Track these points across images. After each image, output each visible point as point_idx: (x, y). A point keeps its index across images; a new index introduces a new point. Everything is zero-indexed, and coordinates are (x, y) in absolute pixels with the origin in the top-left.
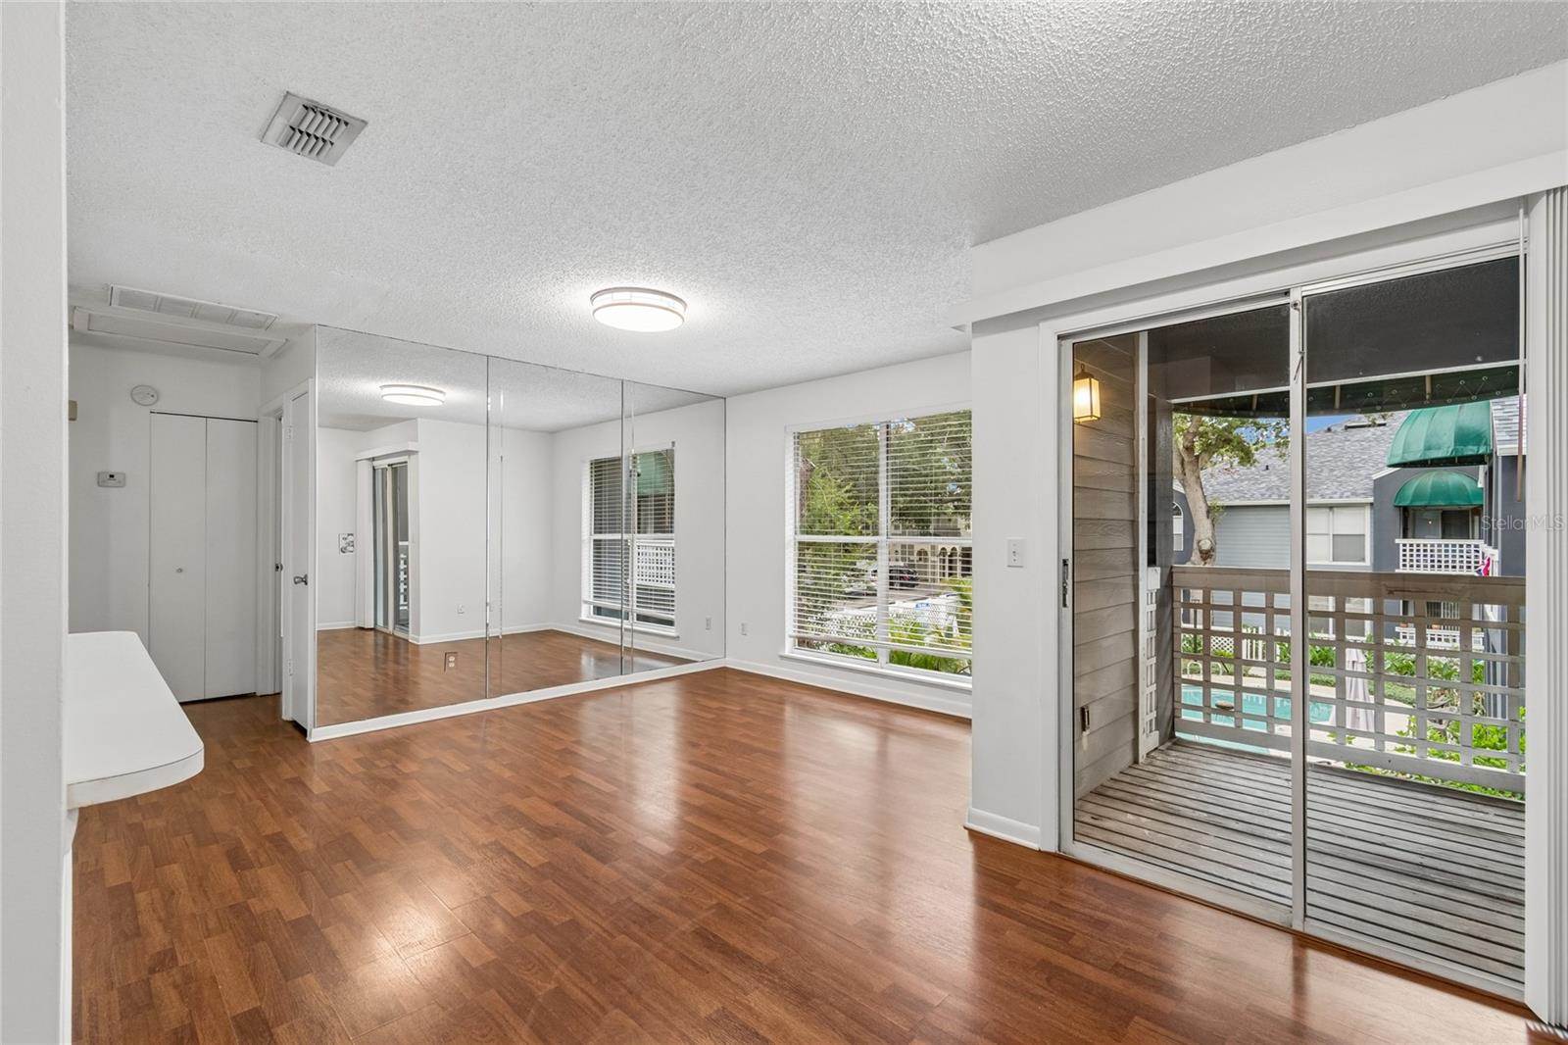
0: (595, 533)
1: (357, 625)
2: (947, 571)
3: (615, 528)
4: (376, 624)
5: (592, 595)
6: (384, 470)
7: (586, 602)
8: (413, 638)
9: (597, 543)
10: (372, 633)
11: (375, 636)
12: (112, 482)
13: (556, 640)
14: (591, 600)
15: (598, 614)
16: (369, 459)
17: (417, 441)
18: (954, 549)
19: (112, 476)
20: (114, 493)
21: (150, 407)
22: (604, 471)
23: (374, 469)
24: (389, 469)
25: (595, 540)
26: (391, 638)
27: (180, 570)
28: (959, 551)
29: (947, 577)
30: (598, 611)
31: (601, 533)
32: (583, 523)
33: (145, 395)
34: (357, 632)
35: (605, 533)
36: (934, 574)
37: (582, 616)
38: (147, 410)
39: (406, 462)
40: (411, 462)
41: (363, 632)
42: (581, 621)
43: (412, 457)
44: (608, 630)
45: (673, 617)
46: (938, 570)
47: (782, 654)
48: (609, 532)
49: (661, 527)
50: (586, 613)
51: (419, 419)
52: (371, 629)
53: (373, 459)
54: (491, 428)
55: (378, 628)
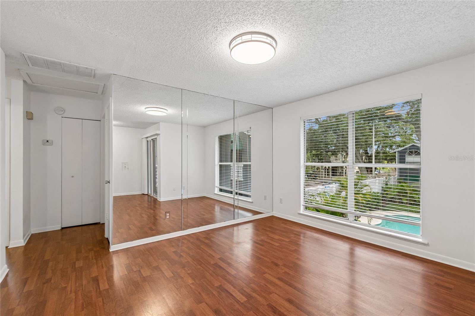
0: (220, 162)
1: (142, 193)
2: (327, 173)
3: (227, 160)
4: (148, 193)
5: (219, 184)
6: (150, 141)
7: (217, 187)
8: (159, 199)
9: (221, 166)
10: (147, 196)
11: (148, 197)
12: (47, 143)
13: (207, 201)
14: (219, 186)
15: (221, 191)
16: (146, 138)
17: (160, 130)
18: (329, 167)
19: (48, 141)
20: (48, 147)
21: (62, 115)
22: (224, 140)
23: (147, 141)
24: (152, 141)
25: (220, 165)
26: (152, 198)
27: (73, 177)
28: (331, 168)
29: (326, 176)
30: (221, 190)
31: (221, 162)
32: (216, 158)
33: (60, 111)
34: (142, 195)
35: (224, 162)
36: (322, 174)
37: (215, 192)
38: (61, 116)
39: (156, 138)
40: (158, 137)
41: (144, 195)
42: (215, 194)
43: (158, 136)
44: (227, 198)
45: (251, 194)
46: (324, 173)
47: (300, 213)
48: (225, 162)
49: (245, 160)
50: (217, 191)
51: (160, 123)
52: (147, 194)
53: (147, 138)
54: (183, 126)
55: (149, 194)
